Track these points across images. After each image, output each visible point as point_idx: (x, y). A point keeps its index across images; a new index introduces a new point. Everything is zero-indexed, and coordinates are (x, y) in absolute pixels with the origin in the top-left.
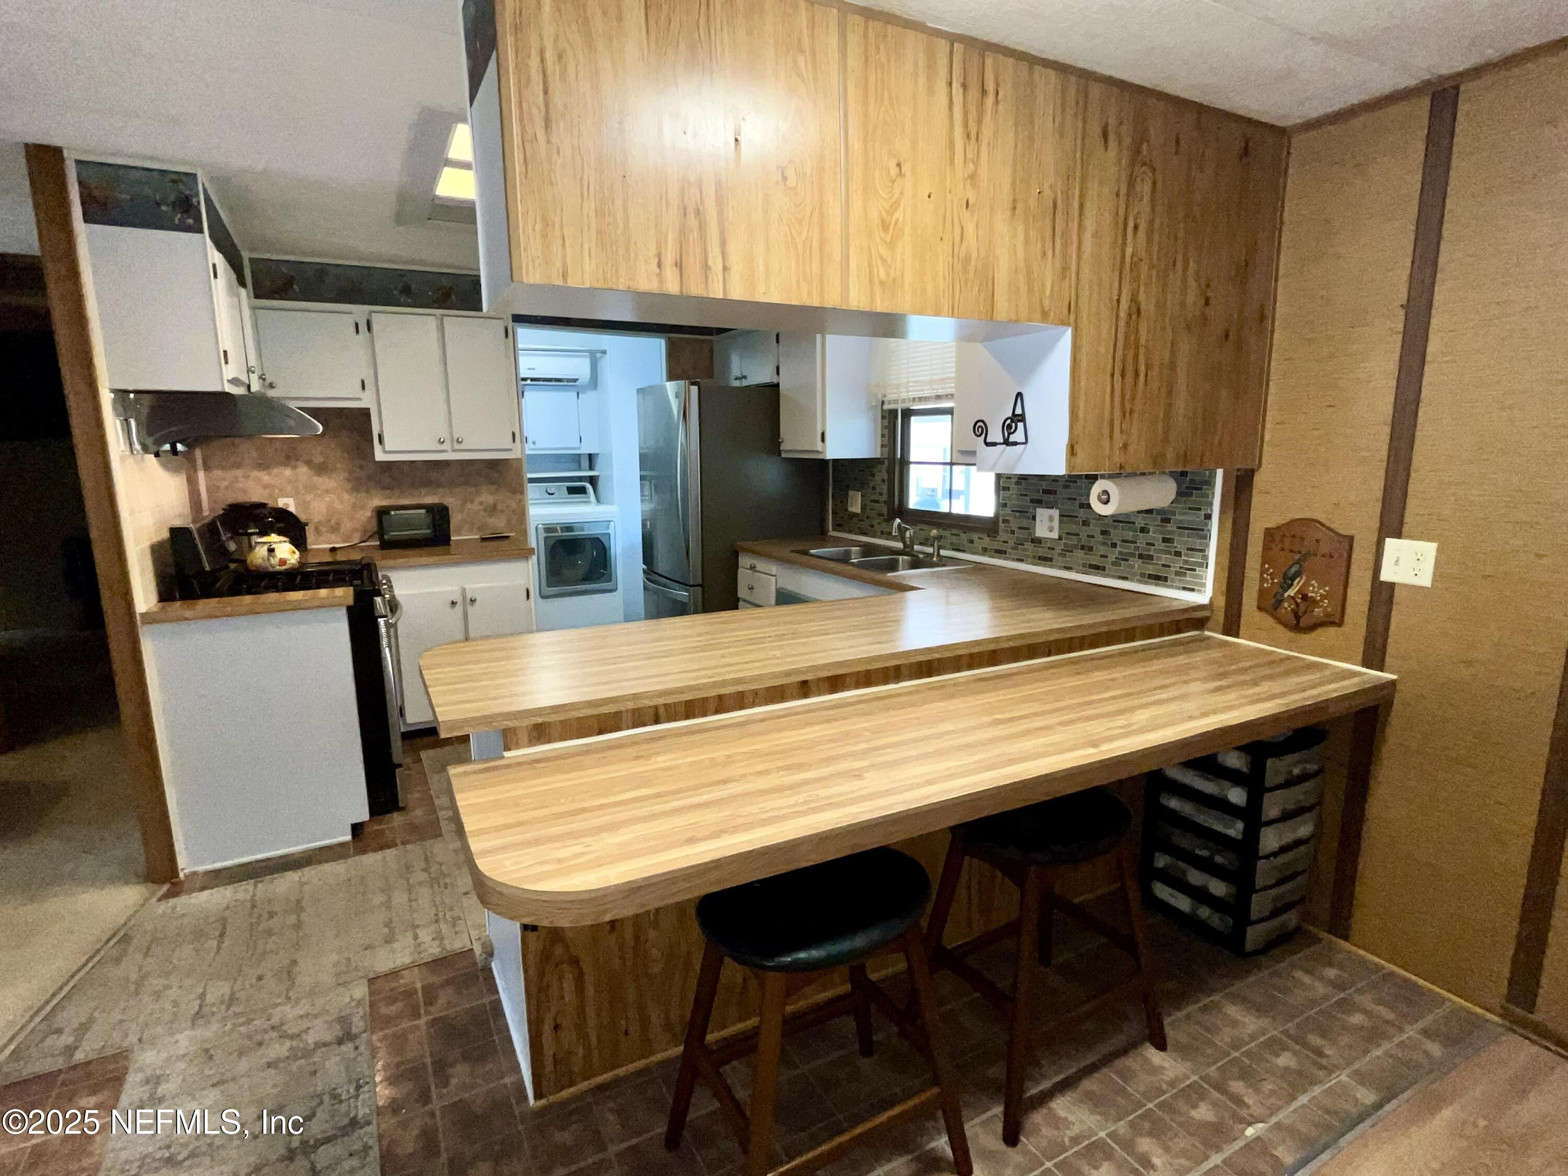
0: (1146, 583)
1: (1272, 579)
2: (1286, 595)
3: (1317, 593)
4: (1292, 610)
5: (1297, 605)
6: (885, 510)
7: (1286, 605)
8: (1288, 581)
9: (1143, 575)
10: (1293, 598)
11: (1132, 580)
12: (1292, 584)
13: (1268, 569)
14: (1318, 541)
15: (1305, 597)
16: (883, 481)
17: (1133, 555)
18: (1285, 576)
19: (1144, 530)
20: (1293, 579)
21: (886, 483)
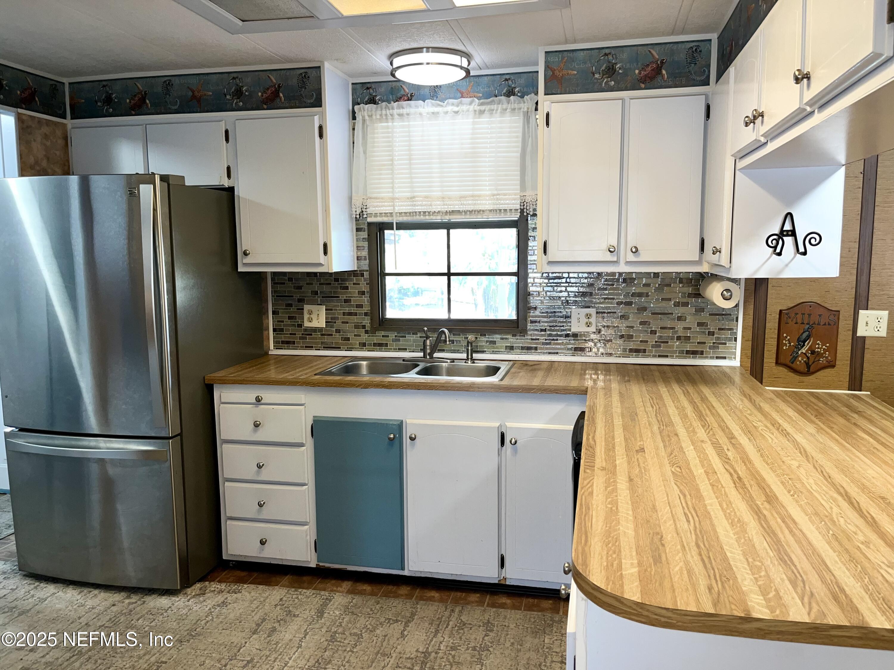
0: (685, 358)
1: (790, 343)
2: (800, 352)
3: (821, 349)
4: (805, 362)
5: (808, 358)
6: (367, 321)
7: (800, 359)
8: (801, 342)
9: (682, 352)
10: (805, 354)
11: (672, 357)
12: (804, 345)
13: (786, 337)
14: (820, 316)
15: (813, 352)
16: (363, 293)
17: (672, 338)
18: (799, 340)
19: (679, 318)
20: (804, 342)
21: (367, 295)
